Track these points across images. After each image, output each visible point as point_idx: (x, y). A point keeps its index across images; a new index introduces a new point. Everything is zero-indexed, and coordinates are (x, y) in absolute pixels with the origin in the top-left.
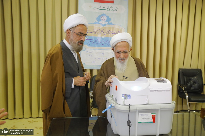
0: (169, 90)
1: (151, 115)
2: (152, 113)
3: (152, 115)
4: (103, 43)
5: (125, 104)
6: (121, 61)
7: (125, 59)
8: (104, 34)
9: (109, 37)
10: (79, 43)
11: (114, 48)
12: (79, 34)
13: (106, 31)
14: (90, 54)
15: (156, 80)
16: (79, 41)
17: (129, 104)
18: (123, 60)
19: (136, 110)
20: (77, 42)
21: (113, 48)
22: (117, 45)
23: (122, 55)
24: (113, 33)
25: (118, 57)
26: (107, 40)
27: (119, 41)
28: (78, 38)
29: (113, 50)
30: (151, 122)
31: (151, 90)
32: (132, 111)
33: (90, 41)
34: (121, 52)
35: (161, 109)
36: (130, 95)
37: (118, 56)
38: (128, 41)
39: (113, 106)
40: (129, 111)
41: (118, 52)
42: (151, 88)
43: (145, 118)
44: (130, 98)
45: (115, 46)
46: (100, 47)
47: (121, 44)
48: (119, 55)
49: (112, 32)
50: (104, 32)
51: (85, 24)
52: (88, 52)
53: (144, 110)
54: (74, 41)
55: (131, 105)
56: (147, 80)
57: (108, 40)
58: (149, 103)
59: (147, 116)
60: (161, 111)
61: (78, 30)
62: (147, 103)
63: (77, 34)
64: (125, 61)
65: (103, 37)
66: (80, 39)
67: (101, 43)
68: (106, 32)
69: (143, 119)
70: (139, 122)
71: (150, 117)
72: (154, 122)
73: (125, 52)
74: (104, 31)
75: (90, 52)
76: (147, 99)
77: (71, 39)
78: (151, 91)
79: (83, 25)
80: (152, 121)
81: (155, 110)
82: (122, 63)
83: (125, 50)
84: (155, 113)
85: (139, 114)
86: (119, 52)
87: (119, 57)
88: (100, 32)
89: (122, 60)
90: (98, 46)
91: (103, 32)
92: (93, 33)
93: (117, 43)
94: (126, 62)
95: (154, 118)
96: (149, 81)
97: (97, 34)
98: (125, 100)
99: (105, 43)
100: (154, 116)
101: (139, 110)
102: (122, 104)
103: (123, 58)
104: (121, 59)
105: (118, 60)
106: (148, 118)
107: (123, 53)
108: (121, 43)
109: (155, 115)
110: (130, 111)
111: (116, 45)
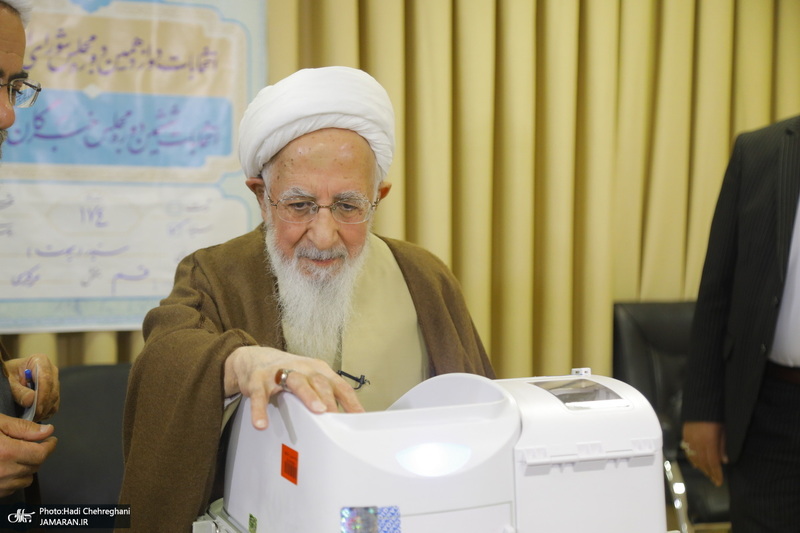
4: (96, 133)
6: (313, 266)
7: (341, 257)
8: (95, 68)
9: (138, 91)
11: (265, 176)
13: (115, 50)
15: (550, 388)
18: (329, 260)
21: (260, 177)
22: (289, 154)
23: (324, 227)
24: (165, 60)
25: (296, 244)
26: (121, 114)
27: (308, 126)
29: (256, 187)
31: (531, 460)
34: (314, 199)
36: (393, 513)
37: (295, 230)
38: (369, 126)
41: (298, 200)
42: (533, 449)
45: (275, 157)
46: (72, 161)
47: (320, 144)
48: (305, 221)
49: (154, 55)
50: (99, 53)
56: (501, 397)
57: (129, 114)
64: (346, 265)
65: (93, 91)
67: (79, 139)
68: (112, 54)
74: (95, 48)
78: (535, 469)
82: (325, 282)
83: (345, 192)
86: (304, 205)
87: (304, 242)
88: (65, 53)
89: (318, 261)
90: (58, 156)
91: (86, 58)
93: (289, 134)
94: (352, 274)
96: (512, 400)
99: (109, 135)
103: (331, 249)
104: (313, 253)
107: (330, 208)
108: (318, 135)
111: (285, 152)
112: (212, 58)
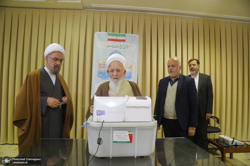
0: (148, 107)
1: (127, 133)
2: (128, 132)
3: (129, 134)
5: (99, 120)
6: (114, 79)
10: (55, 66)
12: (55, 59)
16: (55, 65)
17: (103, 121)
19: (110, 127)
20: (53, 67)
23: (115, 73)
27: (113, 60)
28: (53, 63)
30: (128, 142)
32: (104, 128)
33: (103, 74)
34: (114, 69)
35: (138, 127)
36: (104, 111)
37: (112, 74)
38: (121, 60)
39: (88, 123)
40: (100, 128)
42: (128, 104)
43: (121, 137)
44: (104, 114)
51: (60, 51)
53: (119, 128)
54: (51, 65)
55: (105, 122)
58: (126, 121)
59: (123, 135)
60: (138, 129)
61: (53, 56)
62: (124, 120)
63: (53, 59)
66: (56, 63)
69: (119, 138)
70: (114, 141)
71: (126, 136)
72: (131, 141)
73: (118, 71)
76: (123, 116)
77: (49, 64)
78: (128, 107)
79: (58, 51)
80: (129, 140)
81: (132, 128)
83: (118, 68)
84: (132, 132)
85: (114, 132)
95: (131, 137)
98: (99, 116)
100: (130, 135)
101: (113, 127)
102: (96, 121)
103: (116, 76)
104: (114, 77)
105: (112, 79)
106: (124, 137)
107: (116, 70)
109: (132, 134)
110: (102, 128)
112: (131, 67)
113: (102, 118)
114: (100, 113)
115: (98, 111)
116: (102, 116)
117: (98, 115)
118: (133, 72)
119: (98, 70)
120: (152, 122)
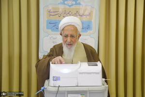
0: (98, 73)
2: (81, 95)
5: (55, 85)
6: (68, 46)
11: (62, 32)
14: (54, 40)
17: (59, 86)
19: (65, 91)
23: (69, 39)
25: (66, 42)
27: (67, 25)
29: (61, 34)
32: (60, 92)
33: (54, 25)
34: (68, 35)
35: (89, 91)
36: (59, 77)
37: (65, 40)
39: (45, 88)
44: (59, 80)
45: (63, 30)
52: (52, 38)
55: (61, 86)
58: (79, 85)
60: (89, 93)
62: (77, 85)
68: (73, 14)
73: (72, 36)
74: (70, 13)
75: (54, 38)
76: (76, 81)
78: (80, 73)
82: (70, 48)
83: (72, 34)
84: (84, 95)
86: (66, 36)
88: (65, 14)
91: (70, 15)
92: (57, 15)
97: (62, 16)
101: (67, 91)
102: (53, 86)
103: (70, 43)
104: (68, 43)
105: (66, 45)
112: (90, 14)
113: (58, 83)
114: (57, 79)
115: (54, 77)
116: (58, 82)
117: (54, 80)
118: (93, 21)
119: (47, 19)
120: (103, 86)
